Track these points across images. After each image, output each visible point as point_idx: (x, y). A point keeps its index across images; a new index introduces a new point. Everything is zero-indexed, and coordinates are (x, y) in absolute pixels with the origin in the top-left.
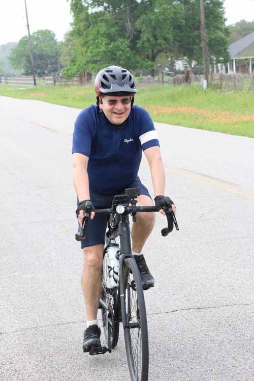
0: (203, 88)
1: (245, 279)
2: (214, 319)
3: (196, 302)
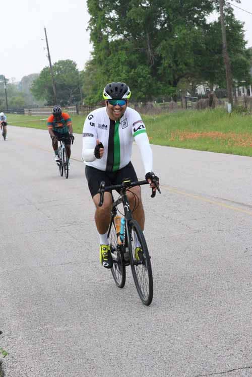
0: (228, 111)
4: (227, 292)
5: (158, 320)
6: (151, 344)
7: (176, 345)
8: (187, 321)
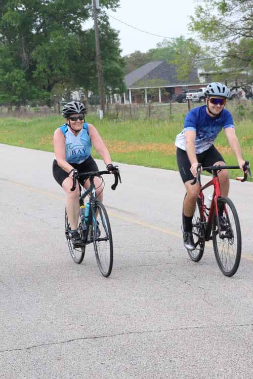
0: (99, 118)
1: (141, 307)
2: (110, 347)
3: (92, 331)
4: (76, 279)
5: (12, 302)
6: (3, 321)
7: (25, 322)
8: (37, 302)
